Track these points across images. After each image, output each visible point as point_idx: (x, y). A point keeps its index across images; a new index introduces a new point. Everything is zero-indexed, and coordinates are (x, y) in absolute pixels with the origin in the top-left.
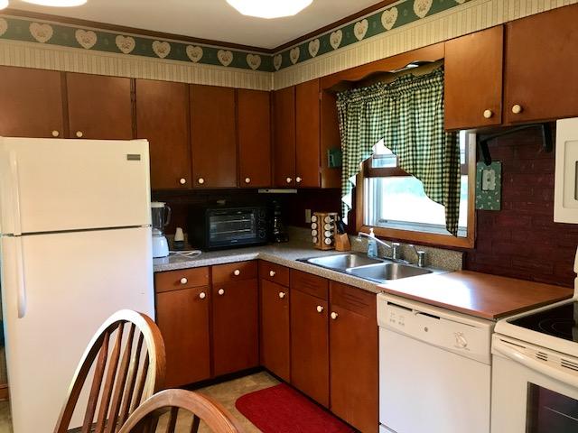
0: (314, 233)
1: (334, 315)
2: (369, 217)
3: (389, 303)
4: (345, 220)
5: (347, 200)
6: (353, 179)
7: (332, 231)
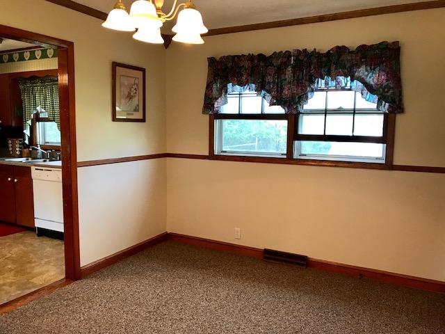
0: (11, 149)
1: (16, 180)
2: (40, 140)
3: (36, 169)
4: (27, 142)
5: (27, 132)
6: (29, 122)
7: (20, 148)
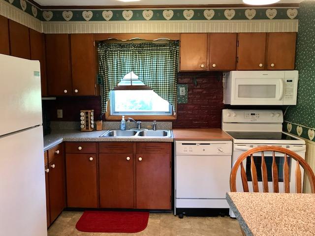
0: (83, 122)
1: (140, 159)
3: (183, 144)
